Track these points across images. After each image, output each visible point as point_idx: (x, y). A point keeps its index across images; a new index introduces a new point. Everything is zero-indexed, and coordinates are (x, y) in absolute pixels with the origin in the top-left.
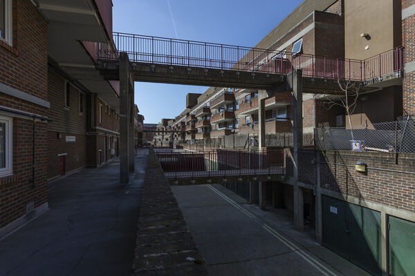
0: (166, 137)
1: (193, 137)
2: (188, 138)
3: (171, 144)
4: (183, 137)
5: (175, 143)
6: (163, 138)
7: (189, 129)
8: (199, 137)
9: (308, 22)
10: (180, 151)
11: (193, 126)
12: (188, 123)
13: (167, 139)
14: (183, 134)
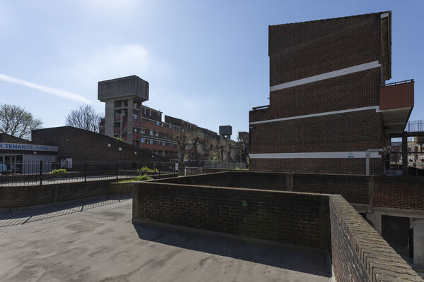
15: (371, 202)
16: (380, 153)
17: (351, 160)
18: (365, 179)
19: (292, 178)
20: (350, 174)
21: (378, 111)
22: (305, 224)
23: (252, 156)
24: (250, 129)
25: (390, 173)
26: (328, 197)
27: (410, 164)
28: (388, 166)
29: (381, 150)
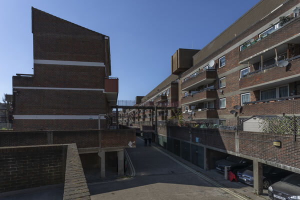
0: (125, 119)
1: (139, 120)
2: (137, 120)
3: (127, 123)
4: (134, 120)
5: (129, 123)
6: (123, 120)
7: (137, 116)
8: (141, 120)
9: (168, 86)
10: (132, 127)
11: (139, 115)
12: (137, 113)
13: (125, 121)
14: (134, 118)
15: (100, 145)
16: (105, 117)
17: (91, 120)
18: (97, 132)
19: (52, 134)
20: (90, 129)
21: (104, 92)
22: (51, 168)
23: (16, 117)
24: (13, 92)
25: (112, 128)
26: (67, 146)
27: (120, 123)
28: (112, 124)
29: (105, 115)
